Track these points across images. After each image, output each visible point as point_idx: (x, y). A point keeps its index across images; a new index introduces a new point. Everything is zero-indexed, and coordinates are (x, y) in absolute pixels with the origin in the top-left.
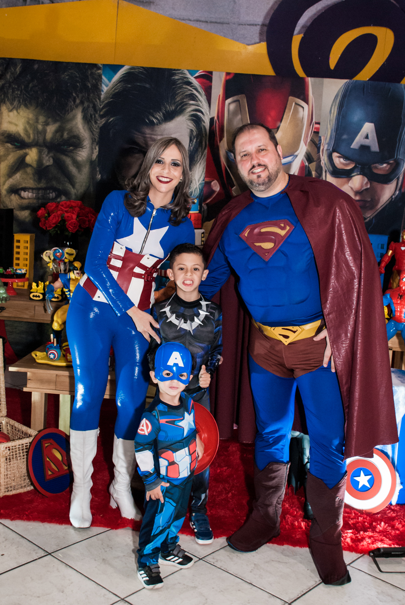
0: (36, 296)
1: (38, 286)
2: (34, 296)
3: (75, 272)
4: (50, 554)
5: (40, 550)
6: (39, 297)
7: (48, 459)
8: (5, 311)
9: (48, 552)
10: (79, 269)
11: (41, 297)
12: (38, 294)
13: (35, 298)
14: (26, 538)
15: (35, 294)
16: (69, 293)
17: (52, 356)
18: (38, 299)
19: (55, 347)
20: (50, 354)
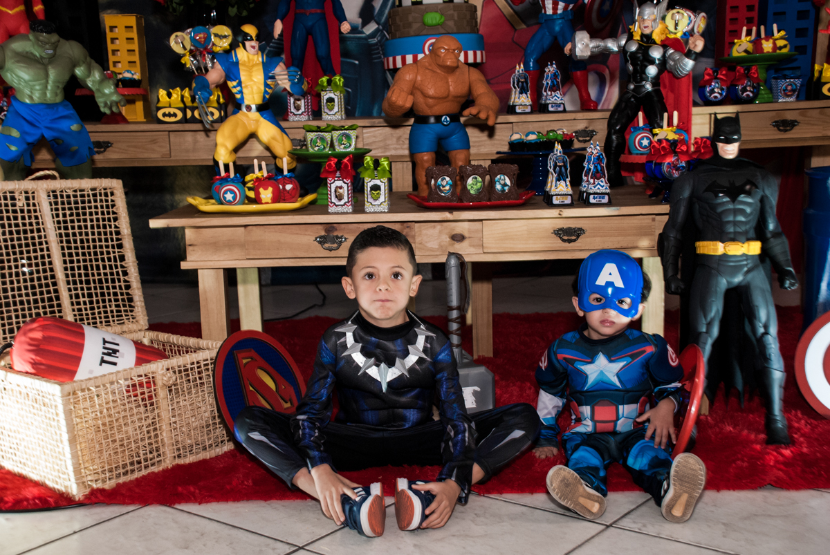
0: (170, 115)
1: (169, 95)
2: (164, 115)
3: (248, 44)
4: (302, 548)
5: (279, 545)
6: (175, 115)
7: (251, 388)
8: (110, 148)
9: (296, 546)
10: (254, 39)
11: (180, 115)
12: (172, 111)
13: (167, 119)
14: (242, 529)
15: (167, 111)
16: (239, 88)
17: (229, 196)
18: (173, 119)
19: (232, 179)
20: (225, 192)
